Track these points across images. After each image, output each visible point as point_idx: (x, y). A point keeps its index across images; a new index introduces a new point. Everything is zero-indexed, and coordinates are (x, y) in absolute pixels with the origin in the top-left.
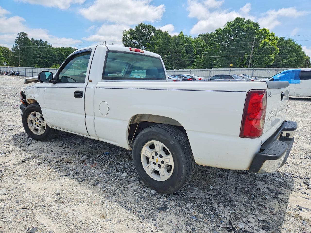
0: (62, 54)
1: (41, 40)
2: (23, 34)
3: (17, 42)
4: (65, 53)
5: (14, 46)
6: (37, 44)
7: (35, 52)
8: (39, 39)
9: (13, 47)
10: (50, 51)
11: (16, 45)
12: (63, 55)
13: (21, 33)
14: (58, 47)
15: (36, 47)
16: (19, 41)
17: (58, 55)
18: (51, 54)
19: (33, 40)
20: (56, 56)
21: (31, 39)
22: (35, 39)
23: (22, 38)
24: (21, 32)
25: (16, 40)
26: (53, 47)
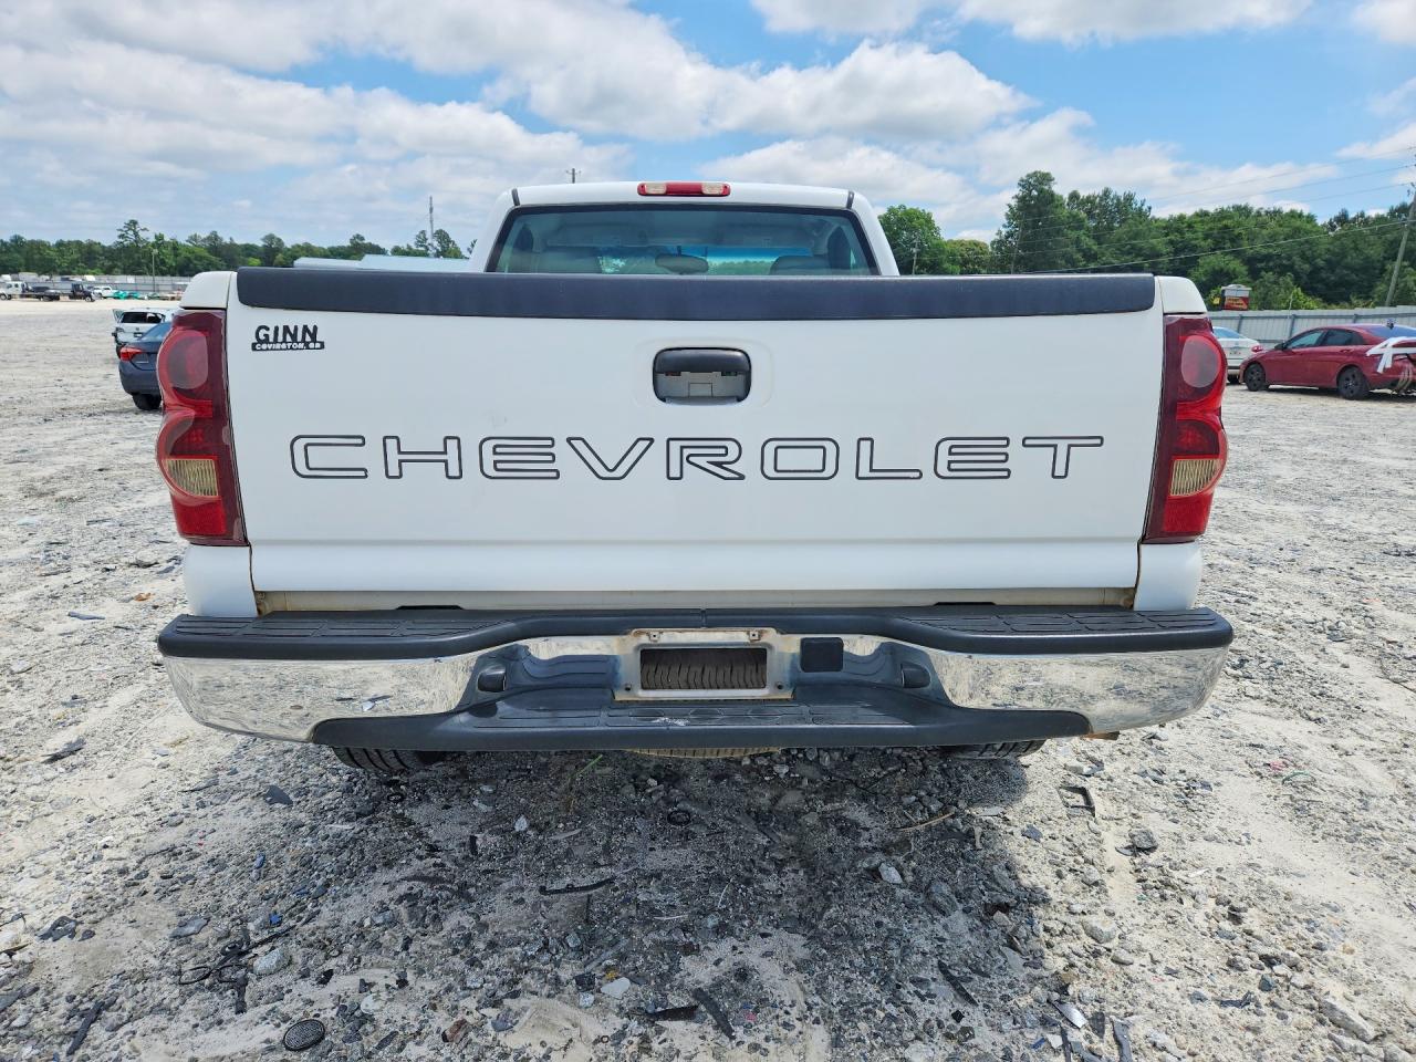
0: (1193, 242)
1: (1106, 193)
2: (1037, 180)
3: (1013, 215)
4: (1205, 239)
5: (999, 233)
6: (1089, 213)
7: (1071, 249)
8: (1099, 191)
9: (998, 237)
10: (1137, 235)
11: (1008, 229)
12: (1194, 248)
13: (1029, 176)
14: (1176, 213)
15: (1080, 227)
16: (1019, 209)
17: (1170, 249)
18: (1141, 249)
19: (1074, 196)
20: (1159, 255)
21: (1066, 196)
22: (1083, 194)
23: (1032, 198)
24: (1031, 171)
25: (1010, 206)
26: (1157, 216)
